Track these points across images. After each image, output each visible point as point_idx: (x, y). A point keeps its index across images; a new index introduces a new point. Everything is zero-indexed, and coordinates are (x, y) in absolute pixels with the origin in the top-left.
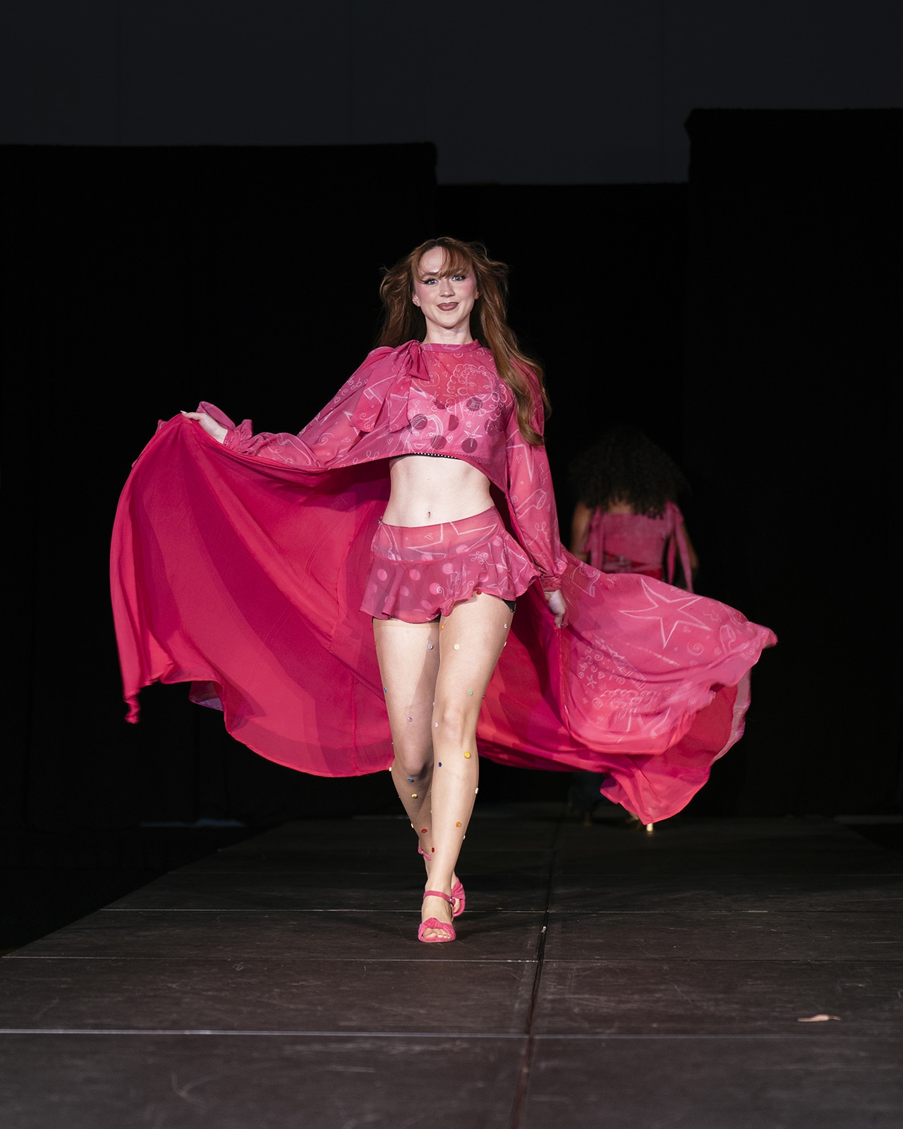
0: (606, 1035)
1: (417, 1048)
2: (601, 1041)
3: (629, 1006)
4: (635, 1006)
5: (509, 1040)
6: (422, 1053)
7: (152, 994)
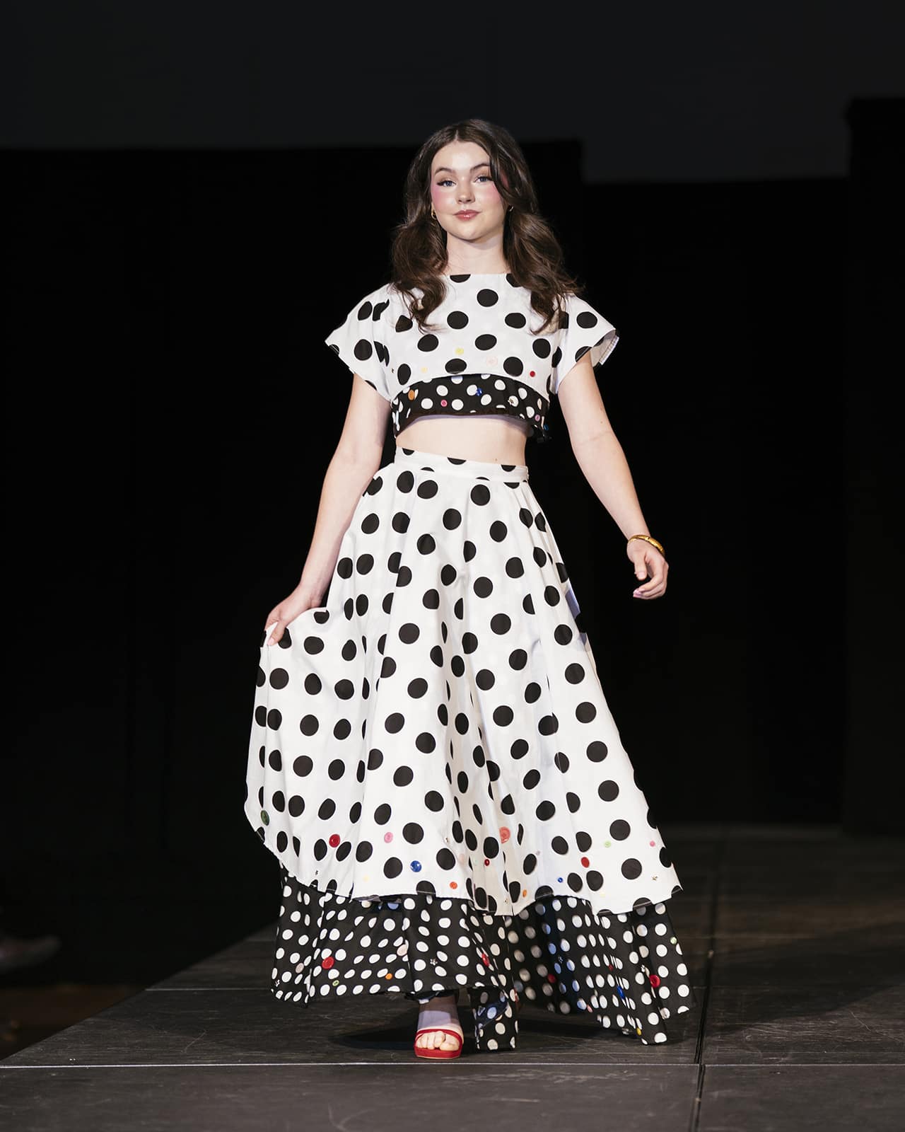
0: (781, 1063)
1: (583, 1078)
2: (777, 1069)
3: (804, 1033)
4: (810, 1033)
5: (680, 1069)
6: (589, 1082)
7: (303, 1025)
